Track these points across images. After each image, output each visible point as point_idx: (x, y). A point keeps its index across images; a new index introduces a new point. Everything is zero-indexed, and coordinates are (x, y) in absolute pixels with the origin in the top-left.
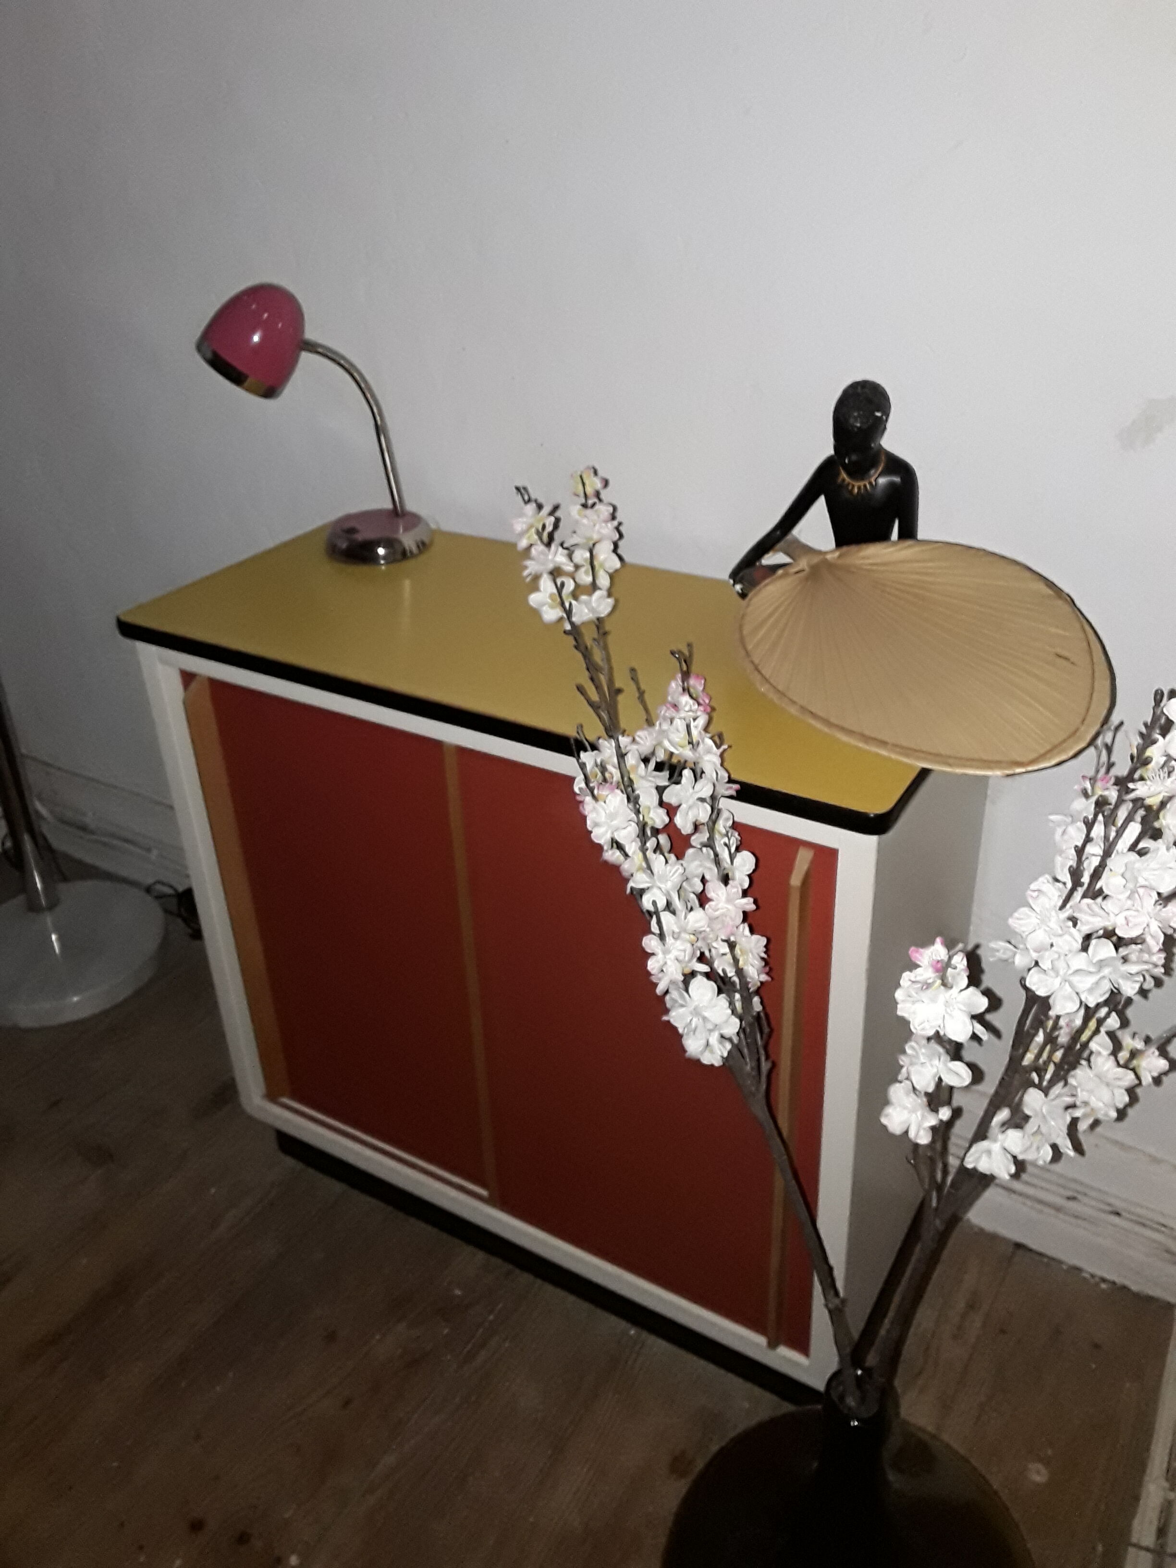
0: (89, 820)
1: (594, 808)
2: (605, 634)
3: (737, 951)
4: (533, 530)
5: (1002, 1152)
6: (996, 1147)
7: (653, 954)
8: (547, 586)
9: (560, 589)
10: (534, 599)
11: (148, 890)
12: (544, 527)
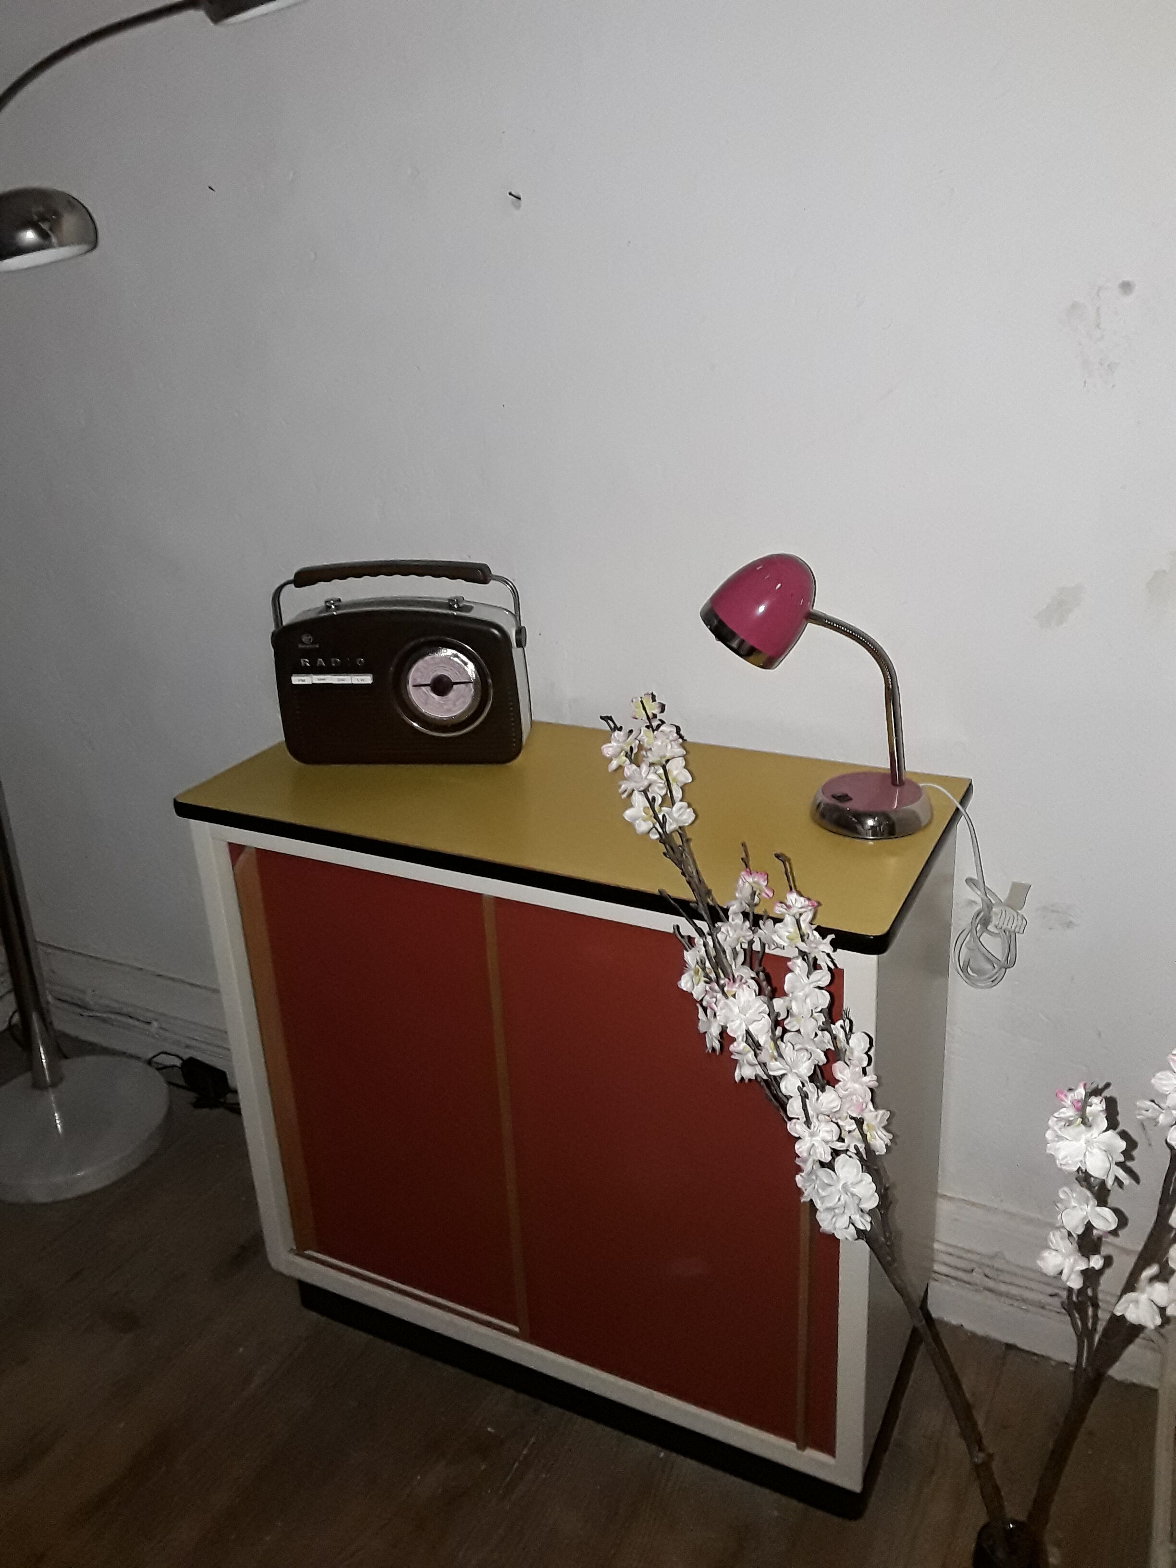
0: (89, 999)
1: (726, 1004)
2: (688, 840)
3: (865, 1127)
4: (623, 753)
5: (1148, 1303)
6: (1143, 1298)
7: (799, 1138)
8: (639, 800)
9: (652, 802)
10: (628, 814)
11: (149, 1062)
12: (631, 748)
